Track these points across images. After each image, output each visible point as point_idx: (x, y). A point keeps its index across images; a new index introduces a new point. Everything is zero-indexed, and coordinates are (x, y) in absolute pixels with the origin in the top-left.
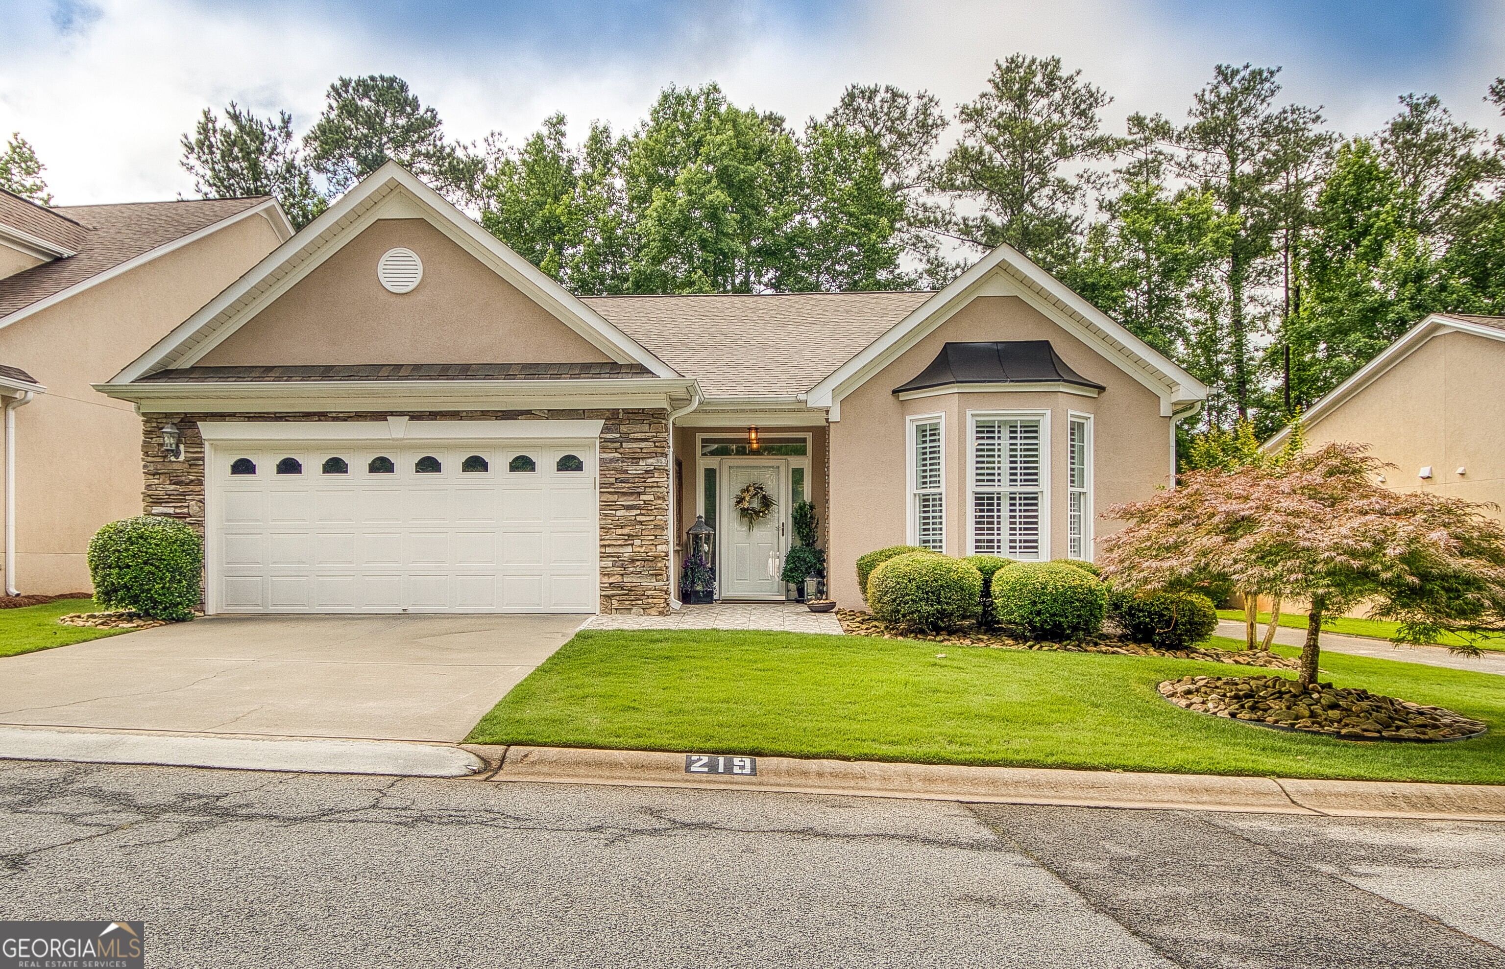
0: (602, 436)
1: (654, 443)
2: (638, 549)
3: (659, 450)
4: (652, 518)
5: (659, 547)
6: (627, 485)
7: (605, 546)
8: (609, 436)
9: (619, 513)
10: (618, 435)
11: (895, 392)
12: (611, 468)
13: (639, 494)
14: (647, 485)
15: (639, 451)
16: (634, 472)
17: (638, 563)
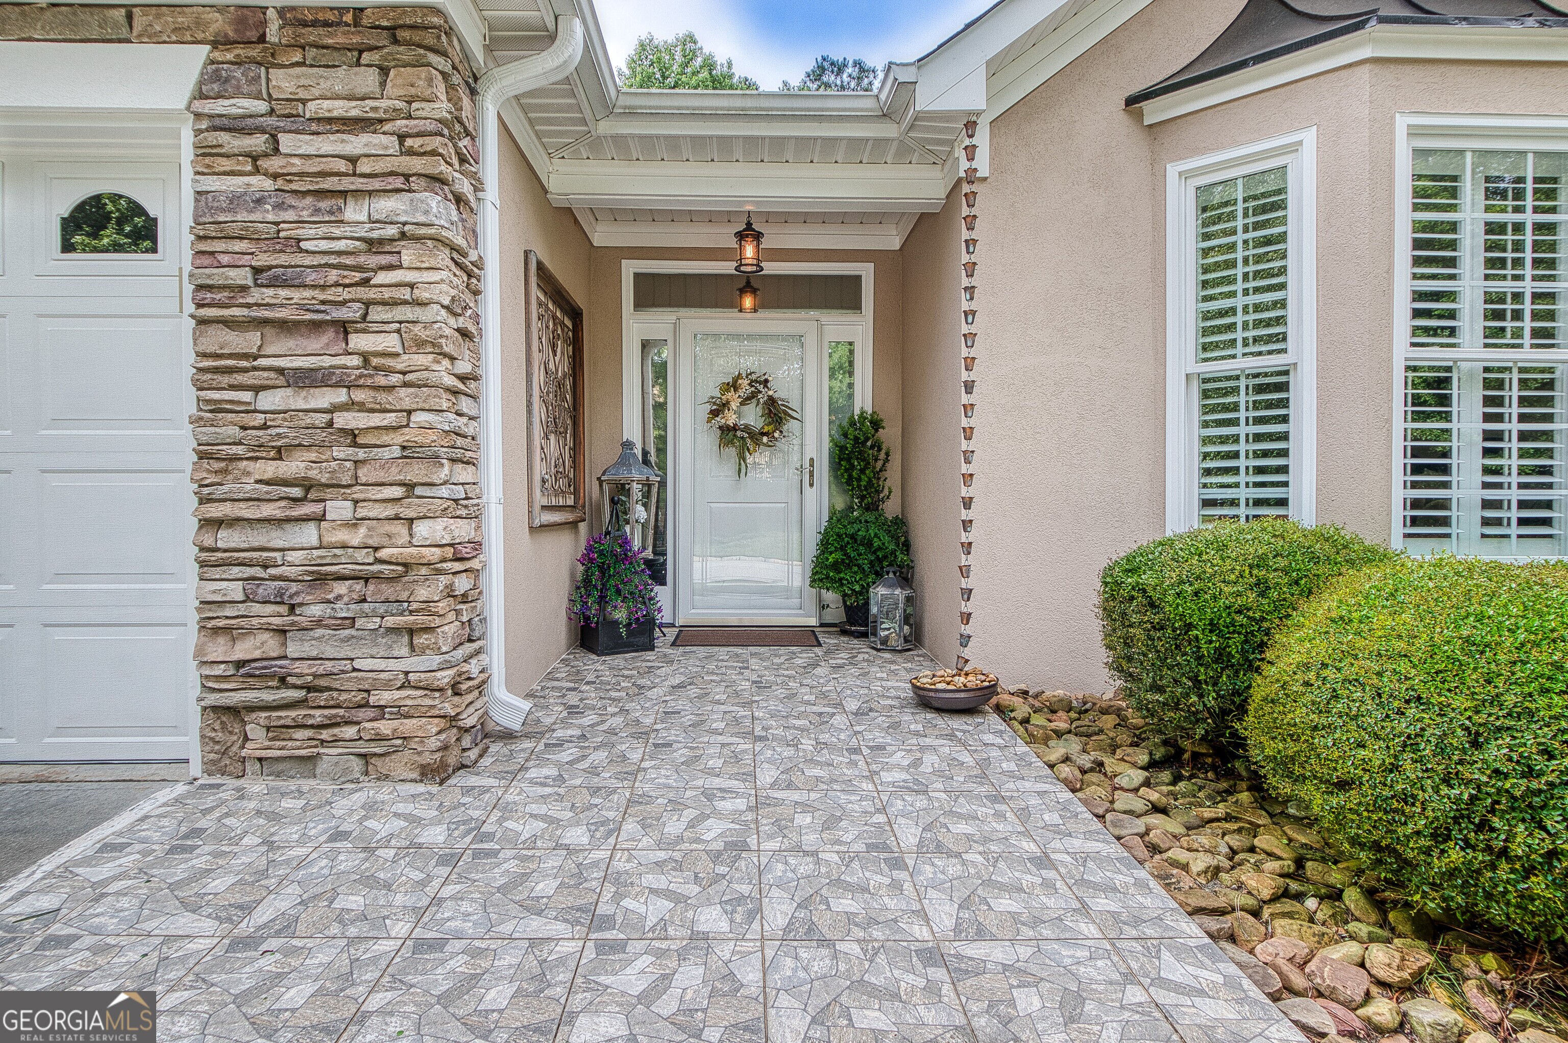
0: (198, 106)
1: (402, 138)
2: (342, 536)
3: (417, 164)
4: (390, 419)
5: (422, 529)
6: (297, 295)
7: (218, 523)
8: (220, 107)
9: (269, 400)
10: (261, 106)
11: (1131, 101)
12: (235, 230)
13: (344, 328)
14: (372, 294)
15: (342, 166)
16: (324, 245)
17: (341, 588)
